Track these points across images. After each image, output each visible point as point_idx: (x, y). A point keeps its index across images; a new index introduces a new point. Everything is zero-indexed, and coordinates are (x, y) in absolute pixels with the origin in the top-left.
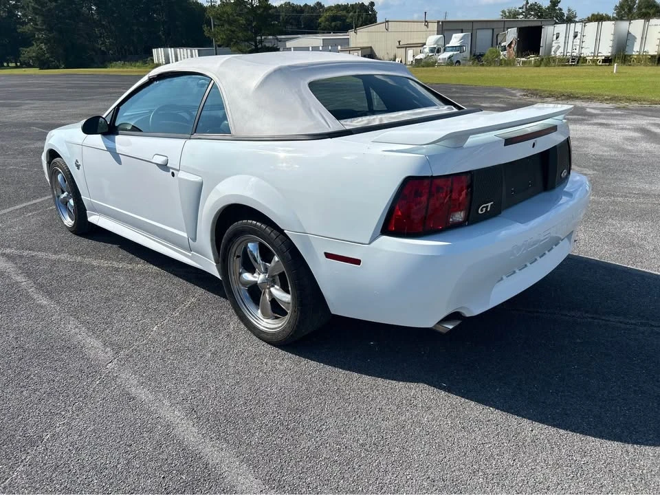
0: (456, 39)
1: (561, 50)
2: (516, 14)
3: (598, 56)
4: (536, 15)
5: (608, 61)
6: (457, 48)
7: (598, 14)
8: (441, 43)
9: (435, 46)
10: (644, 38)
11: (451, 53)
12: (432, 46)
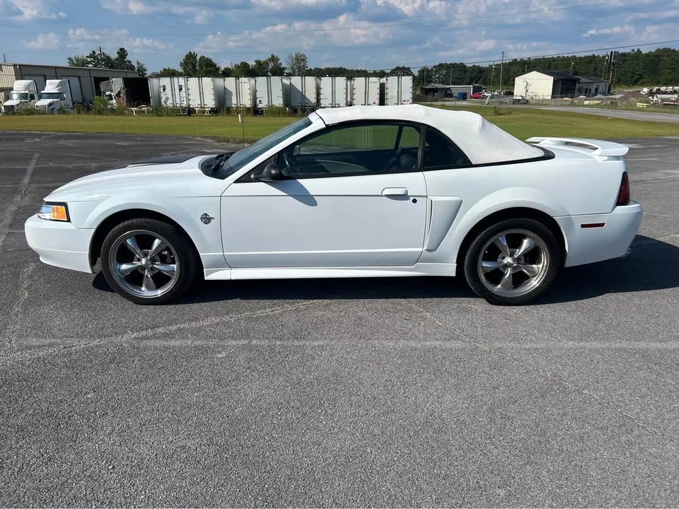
0: (51, 86)
1: (170, 101)
2: (84, 63)
3: (204, 108)
4: (106, 65)
5: (214, 111)
6: (55, 95)
7: (169, 69)
8: (33, 88)
9: (27, 92)
10: (238, 93)
11: (51, 100)
12: (23, 92)
